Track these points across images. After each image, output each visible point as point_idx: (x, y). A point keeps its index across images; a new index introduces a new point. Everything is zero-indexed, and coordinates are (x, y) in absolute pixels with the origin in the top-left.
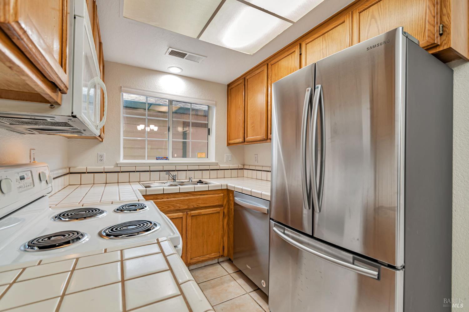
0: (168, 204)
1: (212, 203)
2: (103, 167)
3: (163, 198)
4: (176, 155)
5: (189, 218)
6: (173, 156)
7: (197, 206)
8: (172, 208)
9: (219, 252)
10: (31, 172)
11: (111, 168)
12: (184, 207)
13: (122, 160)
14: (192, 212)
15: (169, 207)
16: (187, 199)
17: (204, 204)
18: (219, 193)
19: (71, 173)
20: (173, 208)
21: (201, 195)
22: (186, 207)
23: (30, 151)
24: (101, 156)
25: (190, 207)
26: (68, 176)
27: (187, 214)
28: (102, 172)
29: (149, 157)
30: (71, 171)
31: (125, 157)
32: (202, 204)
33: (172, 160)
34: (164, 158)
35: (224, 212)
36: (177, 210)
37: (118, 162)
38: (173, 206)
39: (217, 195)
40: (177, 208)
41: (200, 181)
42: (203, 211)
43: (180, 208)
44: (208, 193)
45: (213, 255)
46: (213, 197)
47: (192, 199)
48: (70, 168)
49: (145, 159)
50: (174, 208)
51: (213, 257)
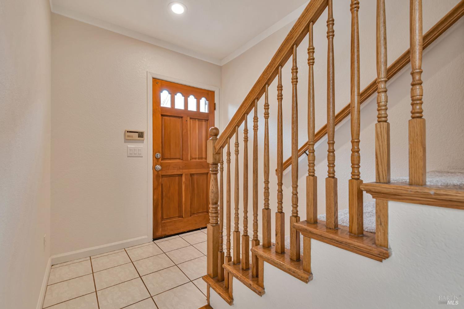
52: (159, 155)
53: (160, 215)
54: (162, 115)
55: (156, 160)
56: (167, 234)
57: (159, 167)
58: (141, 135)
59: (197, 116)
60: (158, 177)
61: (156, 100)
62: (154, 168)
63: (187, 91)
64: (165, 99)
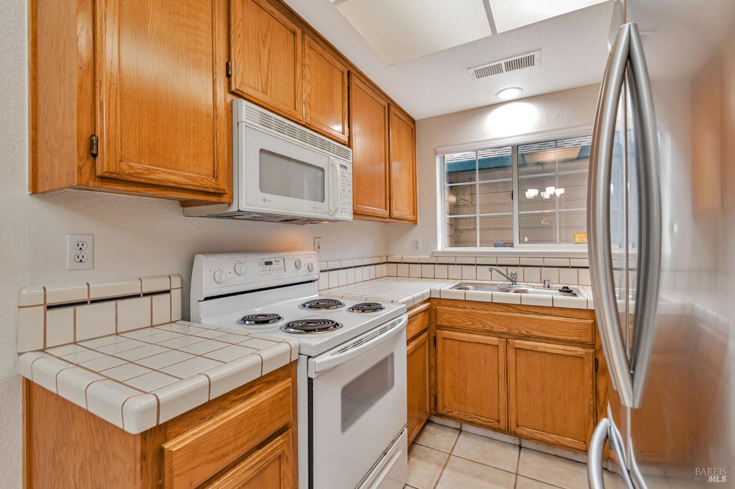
0: (473, 319)
1: (562, 334)
2: (418, 257)
3: (465, 308)
4: (526, 239)
5: (510, 350)
6: (521, 241)
7: (527, 332)
9: (585, 442)
10: (284, 259)
11: (425, 258)
12: (501, 329)
13: (440, 248)
14: (517, 341)
15: (474, 324)
16: (506, 316)
17: (542, 331)
18: (582, 316)
19: (389, 263)
20: (481, 326)
21: (537, 313)
22: (505, 330)
23: (314, 240)
24: (417, 243)
25: (513, 332)
26: (385, 265)
27: (507, 342)
28: (417, 263)
29: (483, 243)
30: (389, 261)
32: (537, 330)
33: (519, 248)
34: (507, 243)
35: (596, 359)
36: (488, 331)
37: (434, 251)
38: (481, 324)
39: (575, 320)
40: (488, 328)
41: (565, 290)
42: (541, 346)
43: (493, 330)
44: (553, 312)
45: (568, 442)
46: (564, 322)
47: (515, 318)
48: (387, 257)
49: (476, 246)
50: (483, 327)
51: (567, 444)
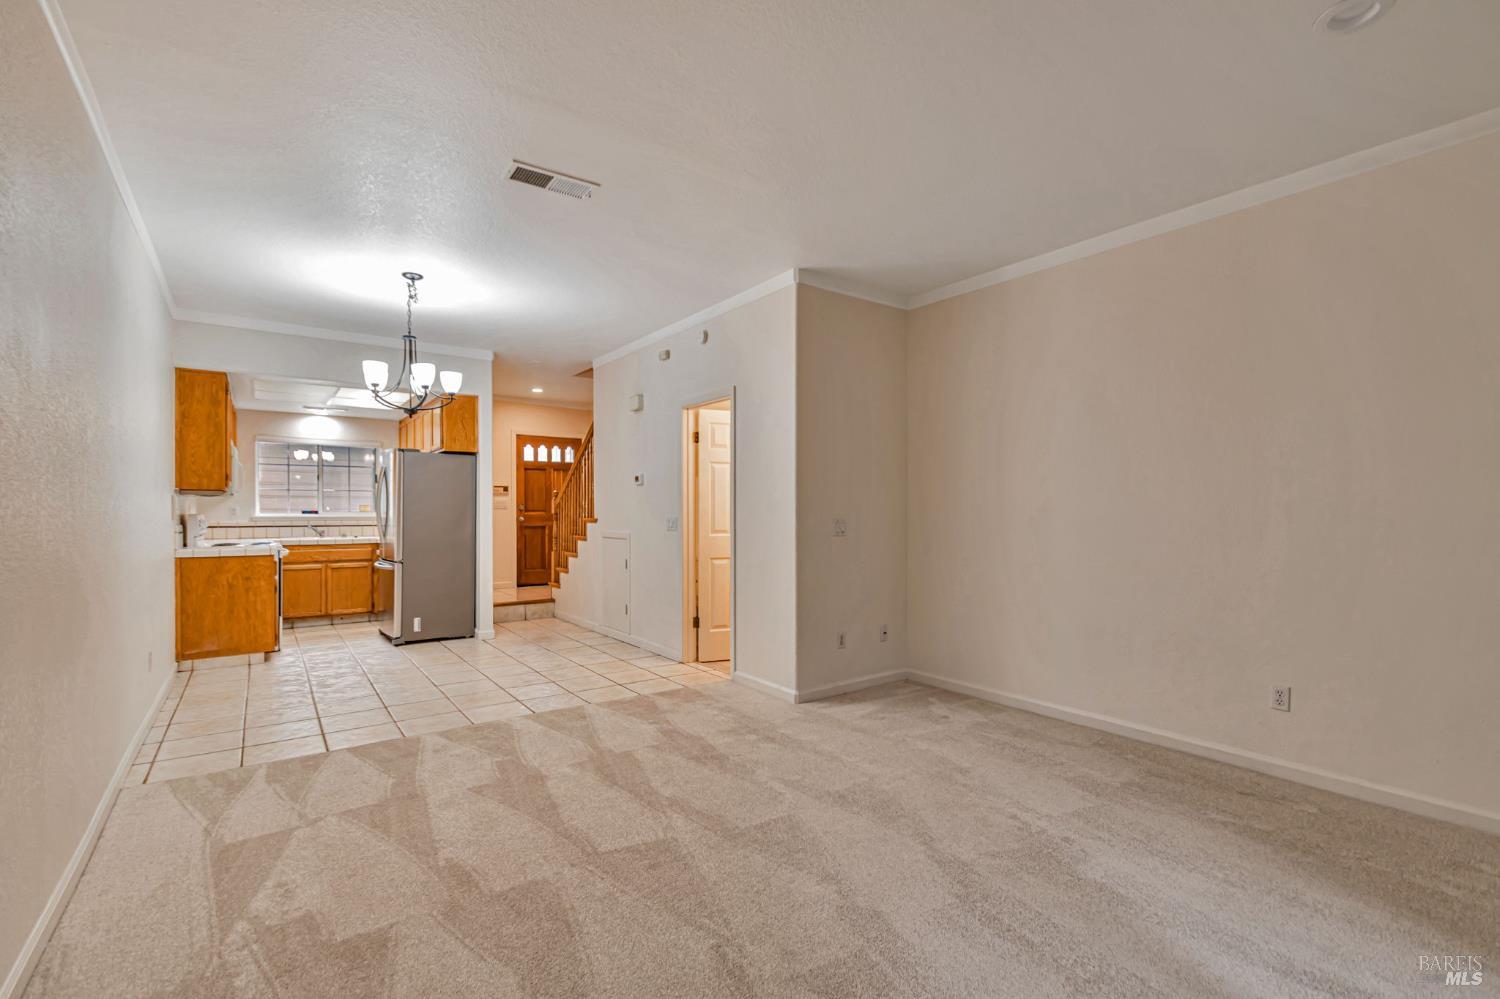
2: (236, 521)
5: (329, 571)
6: (324, 509)
7: (339, 558)
8: (309, 559)
11: (245, 522)
13: (258, 513)
14: (333, 565)
15: (306, 558)
16: (327, 552)
17: (348, 557)
18: (367, 547)
21: (343, 548)
22: (325, 559)
24: (234, 510)
25: (330, 560)
27: (327, 566)
28: (235, 527)
29: (292, 510)
31: (263, 510)
32: (344, 557)
33: (321, 514)
35: (373, 567)
36: (315, 562)
37: (253, 516)
38: (311, 558)
39: (364, 549)
40: (316, 560)
42: (344, 564)
43: (320, 560)
44: (353, 546)
47: (332, 552)
49: (287, 513)
52: (522, 507)
53: (523, 564)
54: (526, 469)
55: (519, 511)
56: (530, 582)
57: (522, 518)
58: (506, 489)
59: (563, 467)
60: (521, 527)
61: (520, 454)
62: (518, 519)
63: (550, 442)
64: (528, 454)
